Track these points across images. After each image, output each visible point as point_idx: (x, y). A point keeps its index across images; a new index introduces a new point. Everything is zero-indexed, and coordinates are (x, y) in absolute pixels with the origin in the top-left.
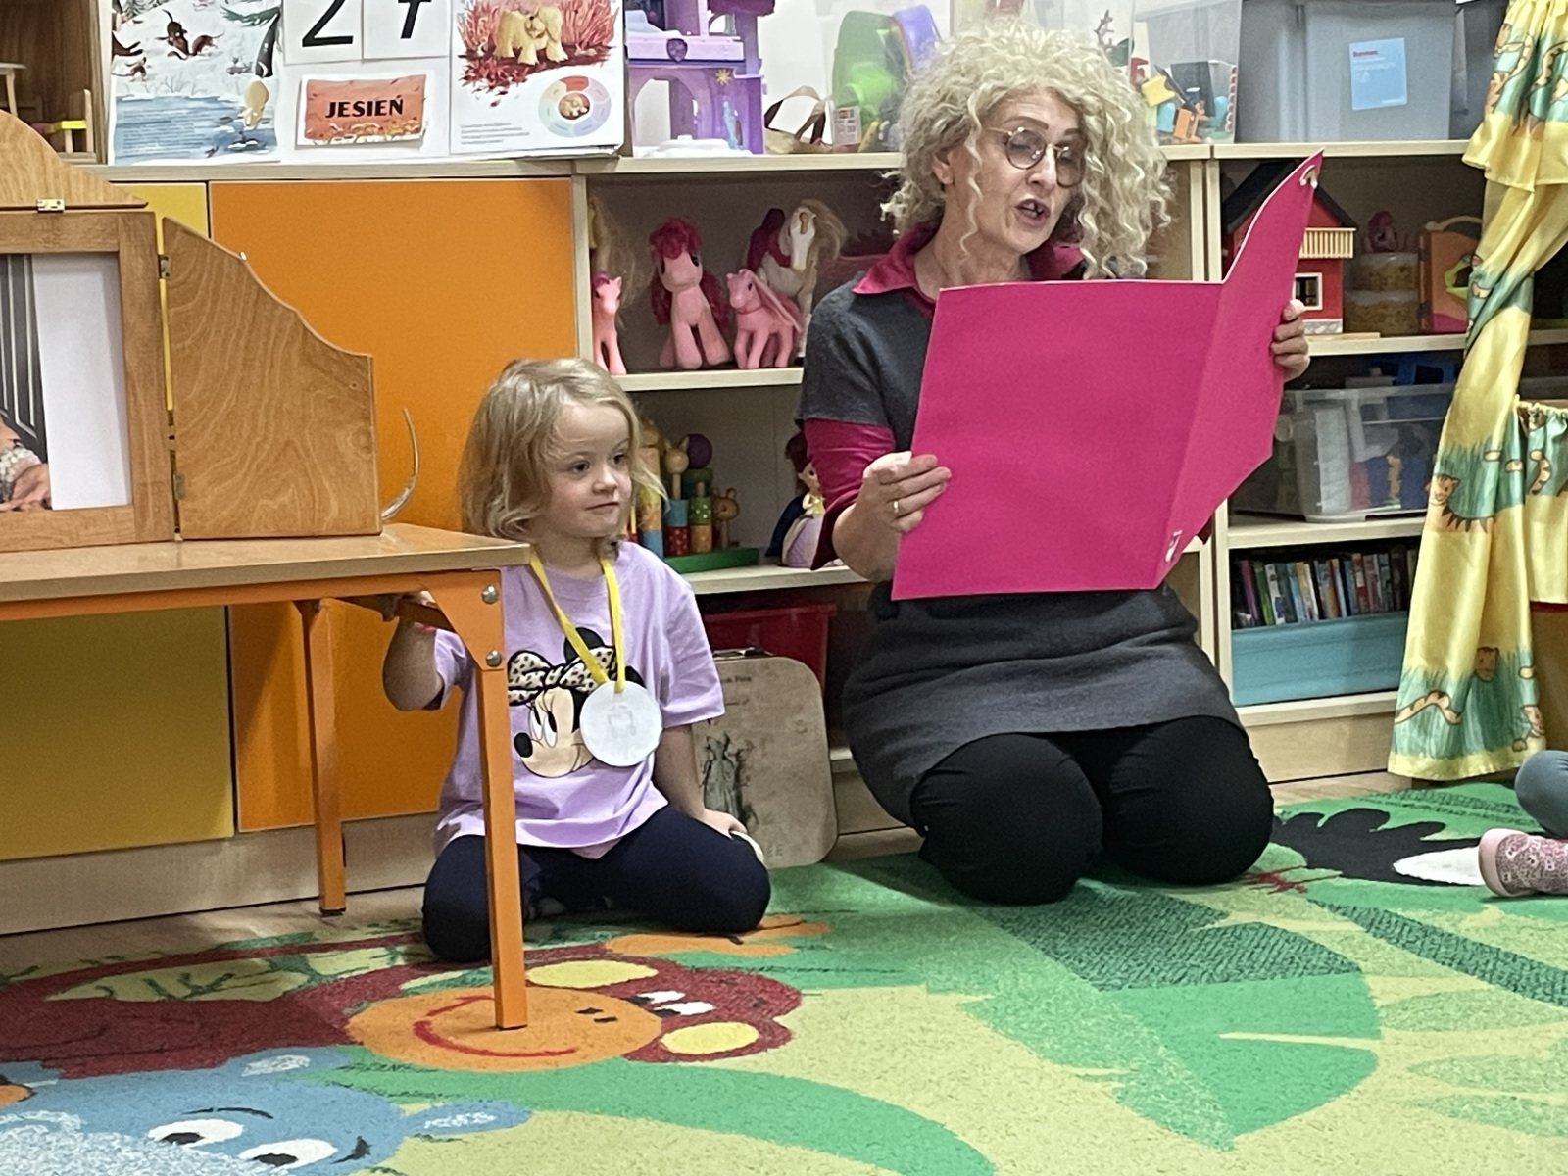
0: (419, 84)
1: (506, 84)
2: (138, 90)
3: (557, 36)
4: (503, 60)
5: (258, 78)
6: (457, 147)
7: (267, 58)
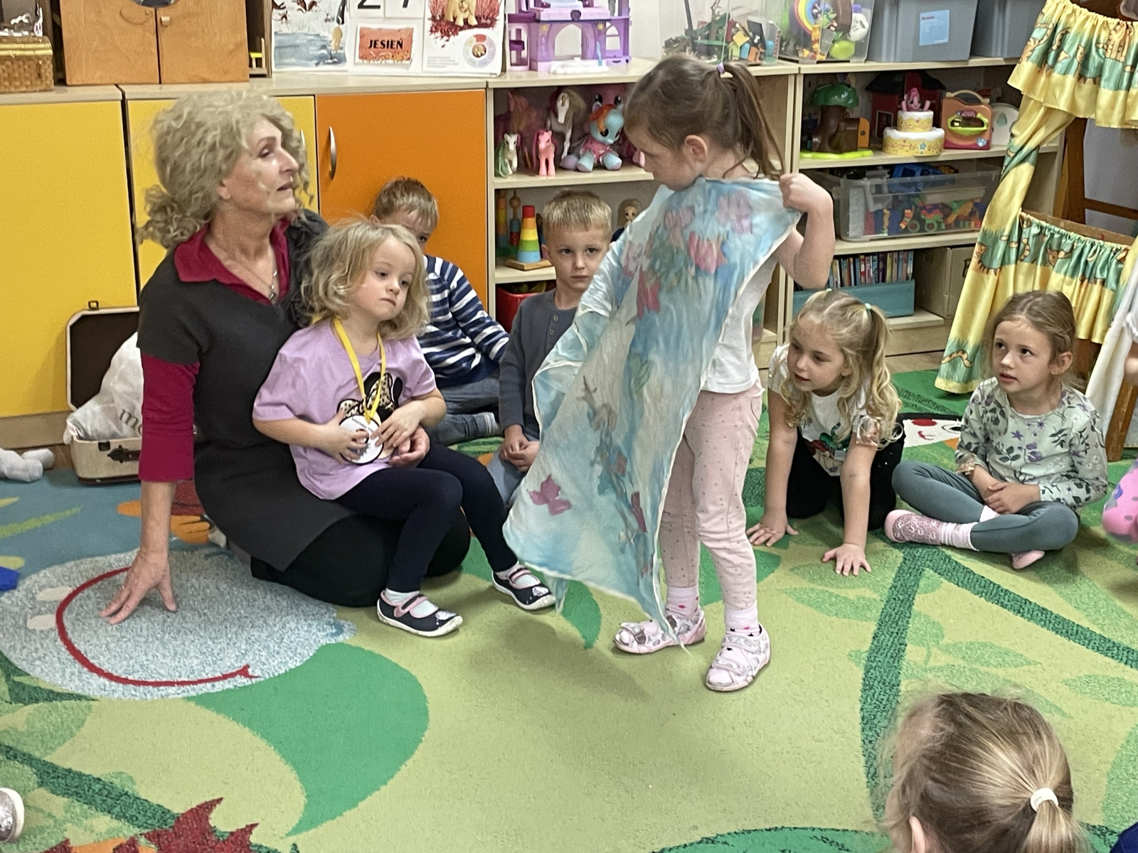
0: (410, 32)
1: (449, 36)
2: (285, 29)
3: (473, 12)
4: (448, 22)
5: (337, 25)
6: (425, 68)
7: (342, 14)
